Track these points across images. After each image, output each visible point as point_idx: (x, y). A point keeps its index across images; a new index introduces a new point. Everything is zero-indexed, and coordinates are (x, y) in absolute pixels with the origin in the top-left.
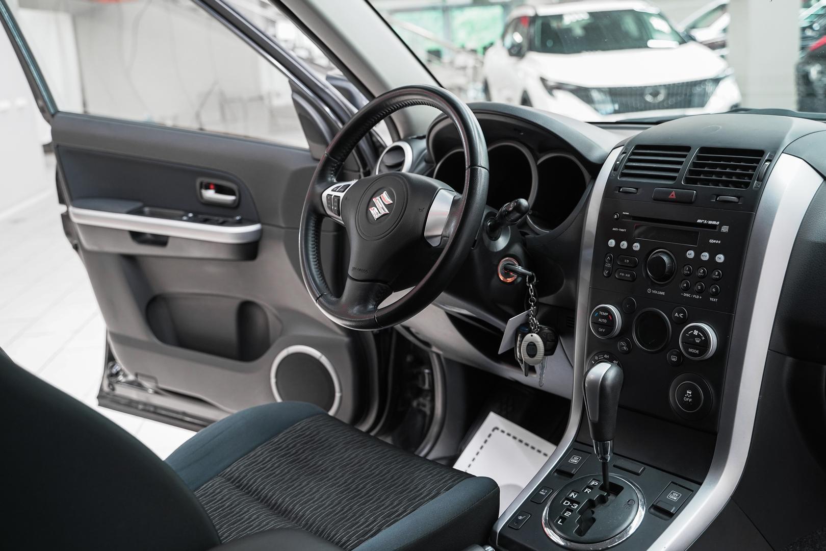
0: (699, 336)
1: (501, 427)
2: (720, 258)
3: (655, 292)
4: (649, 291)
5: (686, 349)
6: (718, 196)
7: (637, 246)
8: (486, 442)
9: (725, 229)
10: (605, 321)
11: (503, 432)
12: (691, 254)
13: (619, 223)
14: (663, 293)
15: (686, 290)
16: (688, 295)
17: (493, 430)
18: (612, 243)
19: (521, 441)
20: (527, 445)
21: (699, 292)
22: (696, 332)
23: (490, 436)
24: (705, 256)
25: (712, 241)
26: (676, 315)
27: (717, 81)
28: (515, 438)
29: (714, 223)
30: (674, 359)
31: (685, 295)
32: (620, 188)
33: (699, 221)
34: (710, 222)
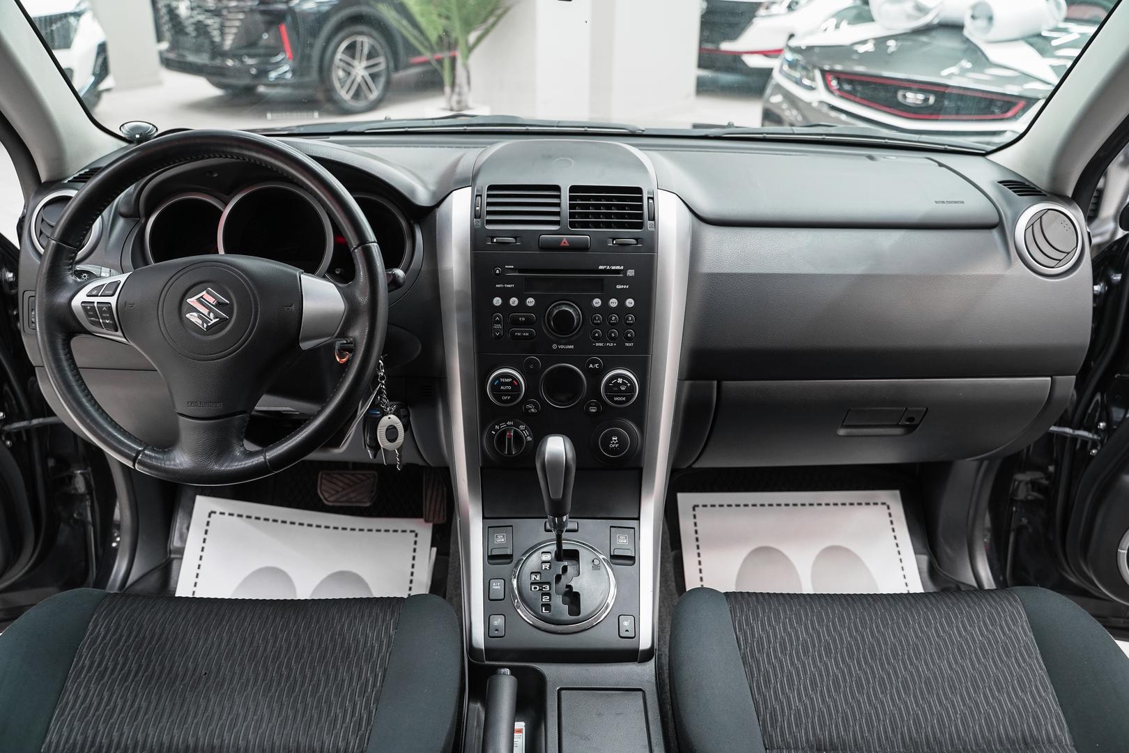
0: (624, 383)
1: (218, 510)
2: (630, 303)
3: (562, 347)
4: (554, 346)
5: (611, 398)
6: (614, 239)
7: (531, 302)
8: (206, 532)
9: (631, 273)
10: (510, 388)
11: (222, 513)
12: (597, 302)
13: (502, 278)
14: (572, 347)
15: (598, 339)
16: (601, 344)
17: (209, 516)
18: (497, 301)
19: (249, 517)
20: (258, 518)
21: (613, 339)
22: (620, 381)
23: (208, 524)
24: (614, 303)
25: (619, 287)
26: (591, 366)
27: (78, 15)
28: (240, 516)
29: (618, 268)
30: (593, 410)
31: (597, 344)
32: (493, 238)
33: (601, 267)
34: (613, 268)
